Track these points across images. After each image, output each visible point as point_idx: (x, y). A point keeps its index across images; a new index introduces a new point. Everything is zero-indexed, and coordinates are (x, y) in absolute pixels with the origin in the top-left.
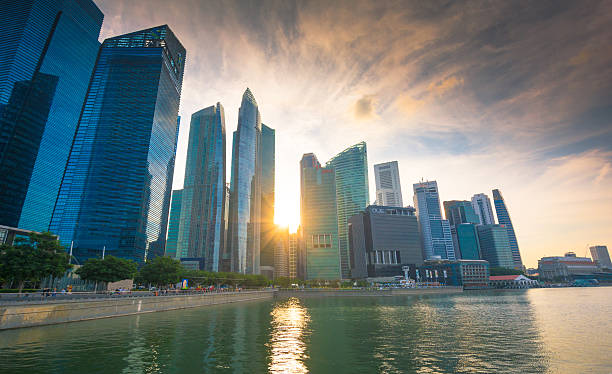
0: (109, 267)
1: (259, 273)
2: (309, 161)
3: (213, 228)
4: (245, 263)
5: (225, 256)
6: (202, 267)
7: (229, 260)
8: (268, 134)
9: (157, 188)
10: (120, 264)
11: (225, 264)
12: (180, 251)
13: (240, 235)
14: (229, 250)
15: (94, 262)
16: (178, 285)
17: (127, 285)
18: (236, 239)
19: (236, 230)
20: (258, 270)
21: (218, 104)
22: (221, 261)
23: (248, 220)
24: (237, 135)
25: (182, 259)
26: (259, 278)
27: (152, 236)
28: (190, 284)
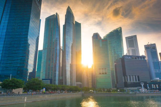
0: (13, 83)
1: (75, 85)
2: (96, 36)
3: (55, 66)
4: (69, 81)
5: (61, 78)
6: (51, 83)
7: (62, 80)
8: (78, 26)
9: (32, 50)
10: (17, 81)
11: (61, 82)
12: (42, 76)
13: (67, 69)
14: (62, 76)
15: (7, 81)
16: (41, 90)
17: (21, 90)
18: (65, 70)
19: (65, 66)
20: (75, 84)
21: (57, 13)
22: (59, 80)
23: (70, 62)
24: (64, 26)
25: (43, 79)
26: (76, 87)
27: (30, 70)
28: (46, 90)
